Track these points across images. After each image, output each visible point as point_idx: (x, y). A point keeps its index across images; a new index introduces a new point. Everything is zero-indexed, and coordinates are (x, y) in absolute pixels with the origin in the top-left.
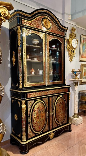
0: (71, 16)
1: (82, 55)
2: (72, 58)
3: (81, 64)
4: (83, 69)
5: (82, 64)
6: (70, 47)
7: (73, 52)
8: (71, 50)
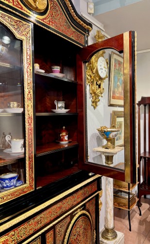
0: (94, 6)
1: (114, 92)
2: (97, 100)
3: (112, 112)
4: (115, 120)
5: (114, 112)
6: (93, 76)
7: (99, 86)
8: (95, 83)
